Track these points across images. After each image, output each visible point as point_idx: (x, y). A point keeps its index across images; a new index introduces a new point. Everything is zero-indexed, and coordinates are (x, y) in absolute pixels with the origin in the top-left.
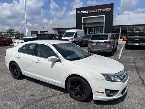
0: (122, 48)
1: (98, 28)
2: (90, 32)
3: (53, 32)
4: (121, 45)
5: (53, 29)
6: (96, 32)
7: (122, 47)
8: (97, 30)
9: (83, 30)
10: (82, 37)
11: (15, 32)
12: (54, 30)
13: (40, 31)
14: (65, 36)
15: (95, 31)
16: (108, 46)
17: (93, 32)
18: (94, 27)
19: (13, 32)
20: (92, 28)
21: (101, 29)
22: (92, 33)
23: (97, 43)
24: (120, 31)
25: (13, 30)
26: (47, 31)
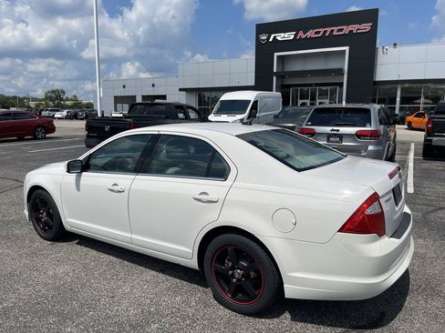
0: (411, 156)
1: (324, 88)
2: (300, 102)
3: (182, 99)
4: (407, 144)
5: (181, 90)
6: (318, 101)
7: (409, 150)
8: (323, 94)
9: (275, 95)
10: (276, 117)
11: (67, 99)
12: (184, 93)
13: (143, 96)
14: (219, 112)
15: (313, 99)
16: (371, 148)
17: (308, 102)
18: (310, 85)
19: (62, 100)
20: (305, 89)
21: (333, 92)
22: (303, 104)
23: (329, 136)
24: (398, 99)
25: (64, 92)
26: (164, 97)
